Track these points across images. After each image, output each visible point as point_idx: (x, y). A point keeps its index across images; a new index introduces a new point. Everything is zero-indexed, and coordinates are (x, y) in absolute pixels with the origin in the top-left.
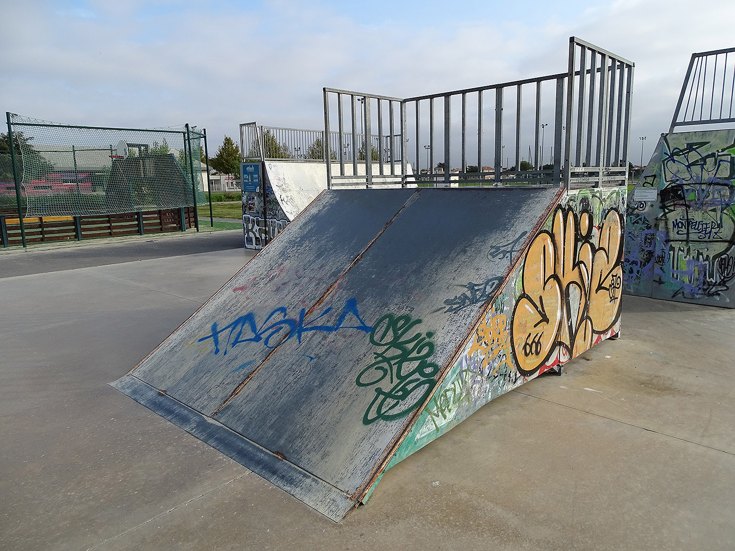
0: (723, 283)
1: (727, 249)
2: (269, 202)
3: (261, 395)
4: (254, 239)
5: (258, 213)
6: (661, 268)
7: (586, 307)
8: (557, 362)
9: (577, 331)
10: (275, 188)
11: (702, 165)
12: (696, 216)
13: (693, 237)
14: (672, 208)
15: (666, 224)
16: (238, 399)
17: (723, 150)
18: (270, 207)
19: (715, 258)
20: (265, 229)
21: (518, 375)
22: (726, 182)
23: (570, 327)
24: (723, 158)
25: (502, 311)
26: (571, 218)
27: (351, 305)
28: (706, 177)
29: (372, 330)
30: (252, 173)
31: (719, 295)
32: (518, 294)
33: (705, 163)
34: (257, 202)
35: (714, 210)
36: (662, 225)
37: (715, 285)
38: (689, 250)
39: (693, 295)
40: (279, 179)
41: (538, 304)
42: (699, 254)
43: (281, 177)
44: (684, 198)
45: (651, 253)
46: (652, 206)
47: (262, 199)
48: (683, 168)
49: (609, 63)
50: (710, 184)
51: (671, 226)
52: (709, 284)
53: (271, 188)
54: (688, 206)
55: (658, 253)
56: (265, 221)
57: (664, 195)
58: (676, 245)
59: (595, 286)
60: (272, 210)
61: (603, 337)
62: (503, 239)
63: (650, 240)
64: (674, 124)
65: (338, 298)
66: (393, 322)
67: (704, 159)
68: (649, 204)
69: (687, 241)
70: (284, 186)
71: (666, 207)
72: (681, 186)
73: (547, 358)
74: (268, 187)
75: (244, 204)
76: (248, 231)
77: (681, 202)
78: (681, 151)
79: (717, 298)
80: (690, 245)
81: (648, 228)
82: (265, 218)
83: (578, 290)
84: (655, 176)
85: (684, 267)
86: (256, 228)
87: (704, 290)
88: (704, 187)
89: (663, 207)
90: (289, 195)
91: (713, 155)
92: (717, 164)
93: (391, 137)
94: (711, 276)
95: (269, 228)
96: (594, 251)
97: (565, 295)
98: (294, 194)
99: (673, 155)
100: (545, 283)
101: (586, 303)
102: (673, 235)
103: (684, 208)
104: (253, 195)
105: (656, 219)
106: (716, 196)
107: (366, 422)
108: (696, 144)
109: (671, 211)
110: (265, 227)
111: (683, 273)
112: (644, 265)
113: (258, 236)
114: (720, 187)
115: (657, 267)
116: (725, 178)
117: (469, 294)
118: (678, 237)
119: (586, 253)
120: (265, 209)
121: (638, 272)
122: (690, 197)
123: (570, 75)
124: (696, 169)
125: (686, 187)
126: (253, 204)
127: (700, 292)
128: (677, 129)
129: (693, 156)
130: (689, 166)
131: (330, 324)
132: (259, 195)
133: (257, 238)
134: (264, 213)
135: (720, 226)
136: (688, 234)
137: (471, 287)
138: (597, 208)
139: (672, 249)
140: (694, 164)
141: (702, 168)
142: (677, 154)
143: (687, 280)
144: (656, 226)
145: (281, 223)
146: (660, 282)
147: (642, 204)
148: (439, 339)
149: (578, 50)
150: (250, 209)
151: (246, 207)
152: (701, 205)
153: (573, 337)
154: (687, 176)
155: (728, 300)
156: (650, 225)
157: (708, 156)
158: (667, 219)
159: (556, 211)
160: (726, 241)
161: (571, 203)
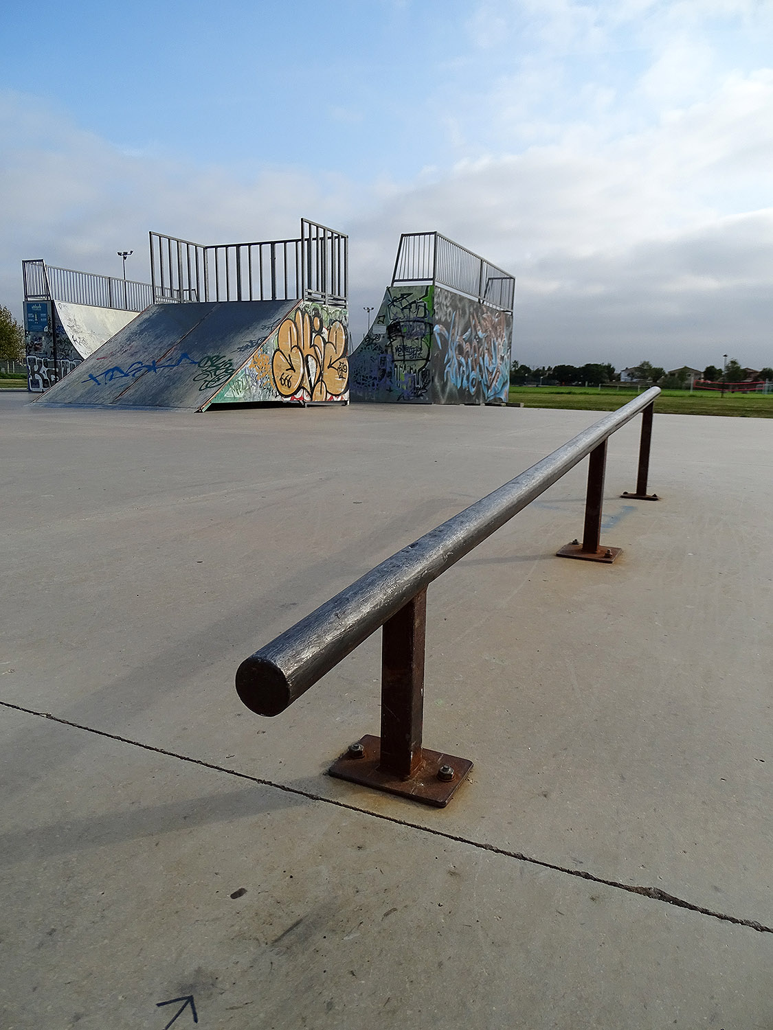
0: (424, 388)
1: (426, 365)
2: (60, 342)
3: (138, 393)
4: (41, 382)
5: (46, 353)
6: (390, 381)
7: (321, 374)
8: (302, 398)
9: (315, 386)
10: (66, 328)
11: (410, 309)
12: (408, 343)
13: (407, 357)
14: (394, 338)
15: (392, 349)
16: (126, 395)
17: (420, 299)
18: (61, 347)
19: (419, 371)
20: (55, 370)
21: (278, 394)
22: (422, 320)
23: (310, 381)
24: (420, 304)
25: (266, 353)
26: (307, 317)
27: (185, 356)
28: (412, 316)
29: (199, 363)
30: (38, 313)
31: (422, 395)
32: (275, 348)
33: (411, 308)
34: (45, 344)
35: (417, 339)
36: (389, 350)
37: (420, 389)
38: (405, 366)
39: (408, 397)
40: (70, 320)
41: (288, 358)
42: (411, 369)
43: (72, 318)
44: (400, 331)
45: (384, 371)
46: (383, 337)
47: (52, 338)
48: (399, 310)
49: (329, 234)
50: (414, 321)
51: (394, 351)
52: (417, 389)
53: (63, 327)
54: (403, 337)
55: (388, 370)
56: (55, 362)
57: (390, 328)
58: (398, 364)
59: (327, 364)
60: (63, 350)
61: (335, 399)
62: (268, 323)
63: (383, 361)
64: (394, 281)
65: (175, 354)
66: (210, 359)
67: (410, 304)
68: (382, 336)
69: (404, 360)
70: (75, 328)
71: (392, 338)
72: (399, 322)
73: (296, 393)
74: (58, 326)
75: (28, 345)
76: (33, 373)
77: (400, 334)
78: (398, 299)
79: (422, 398)
80: (406, 363)
81: (382, 353)
82: (55, 359)
83: (314, 361)
84: (384, 316)
85: (403, 379)
86: (44, 369)
87: (415, 393)
88: (411, 323)
89: (390, 338)
90: (81, 336)
91: (415, 302)
92: (417, 308)
93: (189, 290)
94: (418, 384)
95: (60, 369)
96: (325, 343)
97: (306, 361)
98: (86, 335)
99: (393, 301)
100: (292, 349)
101: (321, 372)
102: (396, 357)
103: (401, 338)
104: (40, 335)
105: (386, 346)
106: (418, 329)
107: (200, 390)
108: (405, 294)
109: (394, 340)
110: (55, 368)
111: (403, 383)
112: (381, 380)
113: (46, 377)
114: (419, 323)
115: (388, 379)
116: (422, 318)
117: (250, 344)
118: (399, 358)
119: (318, 341)
120: (55, 349)
121: (377, 385)
122: (404, 330)
123: (302, 240)
124: (406, 311)
125: (402, 324)
126: (41, 345)
127: (413, 395)
128: (396, 284)
129: (405, 303)
130: (402, 309)
131: (173, 364)
132: (48, 335)
133: (44, 381)
134: (54, 354)
135: (421, 349)
136: (404, 355)
137: (251, 342)
138: (324, 316)
139: (396, 366)
140: (405, 308)
141: (410, 311)
142: (395, 301)
143: (405, 388)
144: (386, 351)
145: (74, 363)
146: (390, 391)
147: (378, 336)
148: (234, 361)
149: (306, 225)
150: (36, 349)
151: (31, 347)
152: (410, 336)
153: (312, 389)
154: (402, 316)
155: (427, 399)
156: (383, 350)
157: (412, 303)
158: (392, 346)
159: (296, 310)
160: (424, 359)
161: (306, 309)
